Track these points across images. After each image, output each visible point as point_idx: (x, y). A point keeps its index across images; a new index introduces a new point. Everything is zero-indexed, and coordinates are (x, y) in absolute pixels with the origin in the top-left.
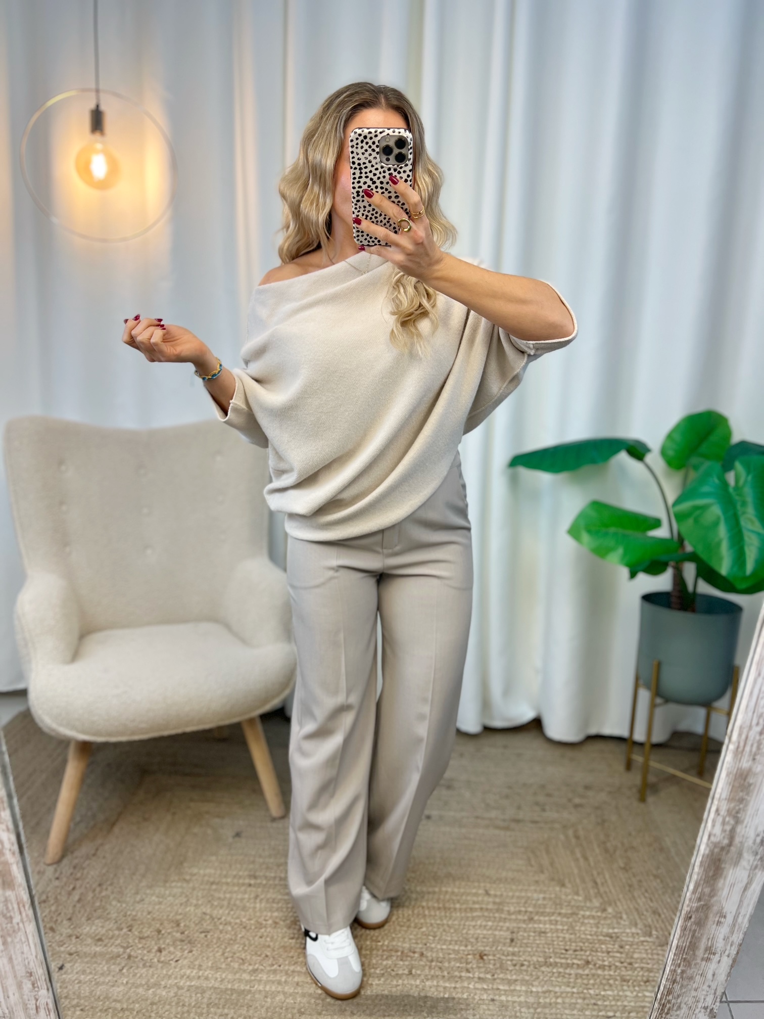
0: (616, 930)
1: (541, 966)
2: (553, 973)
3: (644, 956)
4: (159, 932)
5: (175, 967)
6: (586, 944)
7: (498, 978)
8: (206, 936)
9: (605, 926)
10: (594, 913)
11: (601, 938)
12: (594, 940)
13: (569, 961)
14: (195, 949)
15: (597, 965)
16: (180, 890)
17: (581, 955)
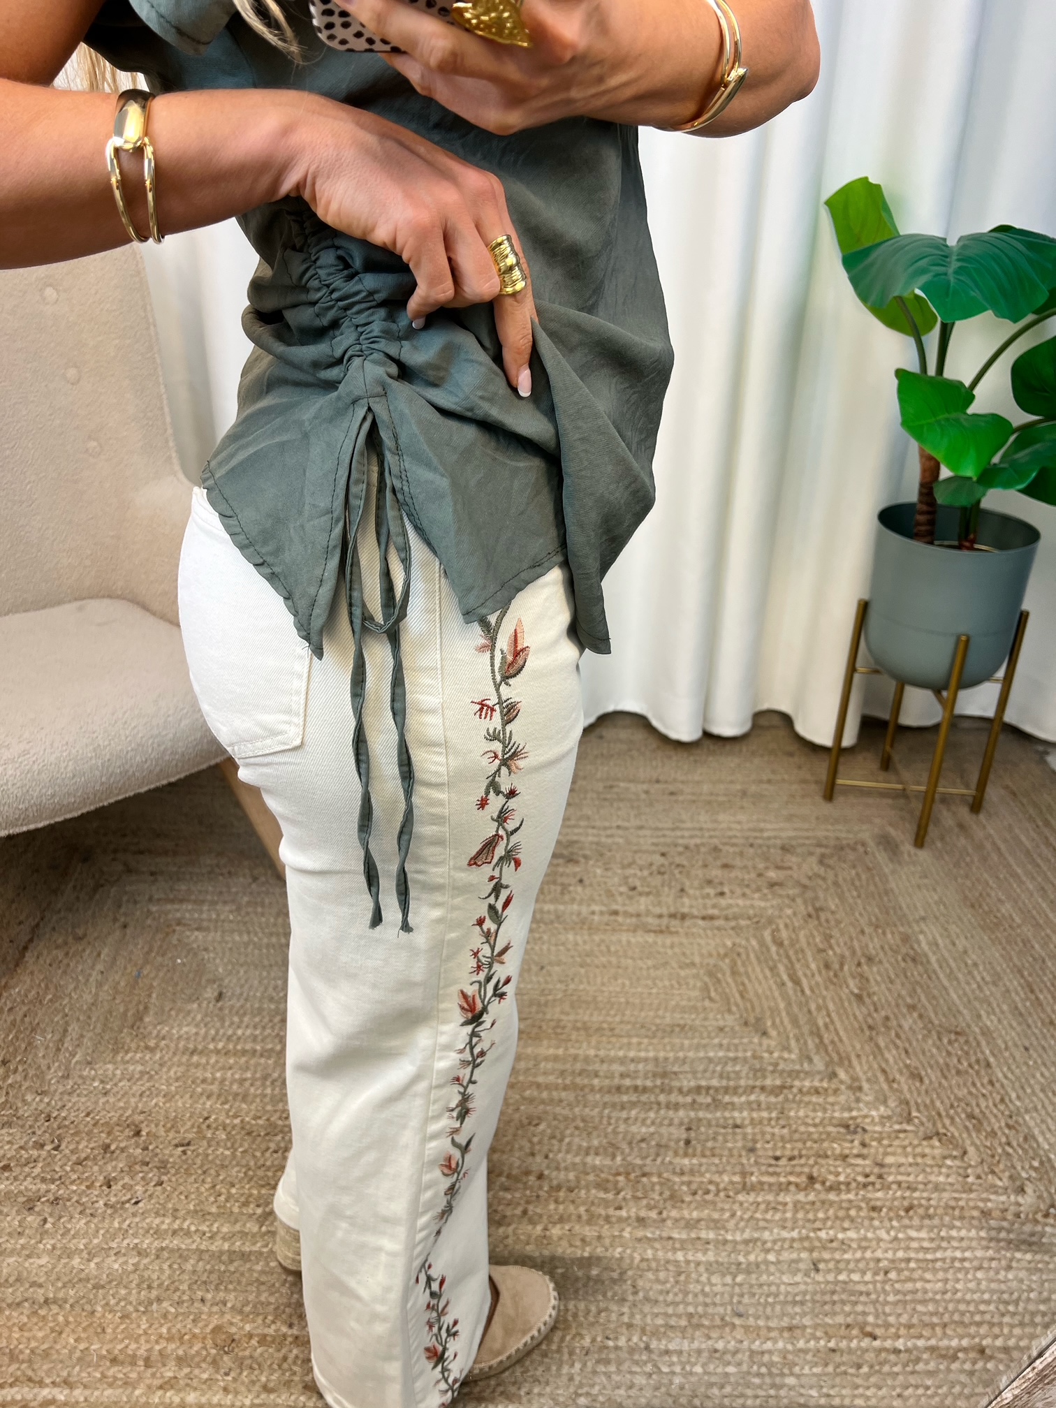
0: (854, 1113)
1: (737, 1193)
2: (759, 1204)
3: (902, 1160)
4: (106, 1148)
5: (134, 1215)
6: (809, 1144)
7: (669, 1217)
8: (184, 1152)
9: (837, 1108)
10: (816, 1084)
11: (830, 1129)
12: (821, 1133)
13: (782, 1179)
14: (165, 1178)
15: (828, 1184)
16: (139, 1068)
17: (802, 1166)
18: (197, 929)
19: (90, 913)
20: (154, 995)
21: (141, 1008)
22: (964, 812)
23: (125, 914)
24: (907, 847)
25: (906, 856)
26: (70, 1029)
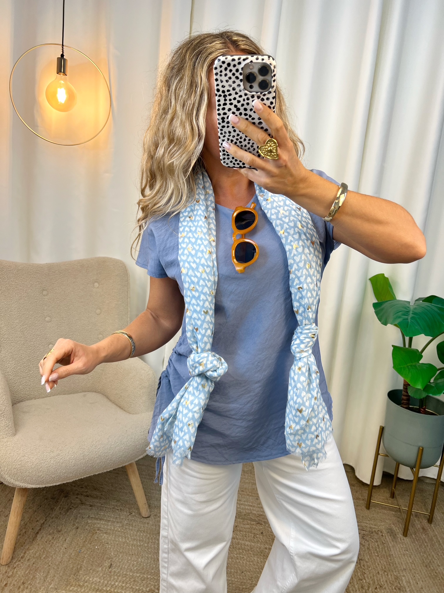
18: (105, 533)
19: (64, 520)
20: (85, 561)
21: (79, 567)
22: (425, 522)
23: (78, 523)
24: (400, 535)
25: (399, 539)
26: (50, 572)
